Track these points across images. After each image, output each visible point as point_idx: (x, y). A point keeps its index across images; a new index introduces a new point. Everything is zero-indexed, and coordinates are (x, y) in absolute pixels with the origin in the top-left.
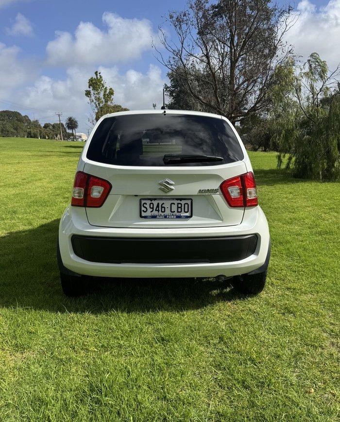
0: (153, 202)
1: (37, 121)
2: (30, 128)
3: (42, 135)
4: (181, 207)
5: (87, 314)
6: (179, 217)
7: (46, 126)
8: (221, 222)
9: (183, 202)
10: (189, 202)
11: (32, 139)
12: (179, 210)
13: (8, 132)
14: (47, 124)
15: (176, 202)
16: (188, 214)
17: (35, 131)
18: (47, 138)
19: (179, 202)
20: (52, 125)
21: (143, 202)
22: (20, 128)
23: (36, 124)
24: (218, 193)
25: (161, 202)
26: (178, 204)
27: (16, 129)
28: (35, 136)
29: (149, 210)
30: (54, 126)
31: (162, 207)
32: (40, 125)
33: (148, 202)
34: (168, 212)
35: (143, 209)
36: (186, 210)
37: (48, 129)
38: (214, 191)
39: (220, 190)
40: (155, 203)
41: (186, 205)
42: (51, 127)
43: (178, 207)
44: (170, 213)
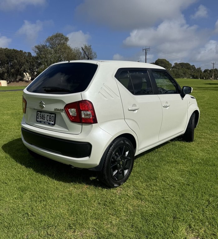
0: (41, 113)
1: (200, 68)
2: (194, 73)
3: (201, 77)
4: (51, 118)
5: (23, 166)
6: (49, 124)
7: (206, 71)
8: (68, 130)
9: (52, 115)
10: (54, 115)
11: (194, 79)
12: (50, 120)
13: (179, 75)
14: (206, 70)
15: (49, 115)
16: (53, 123)
17: (197, 74)
18: (204, 78)
19: (50, 115)
20: (209, 70)
21: (38, 113)
22: (187, 73)
23: (199, 70)
24: (63, 112)
25: (44, 114)
26: (50, 116)
27: (184, 74)
28: (197, 78)
29: (40, 118)
30: (210, 71)
31: (44, 117)
32: (201, 71)
33: (39, 113)
34: (46, 120)
35: (38, 117)
36: (53, 121)
37: (206, 73)
38: (62, 110)
39: (64, 110)
40: (42, 114)
41: (53, 117)
42: (209, 72)
43: (50, 118)
44: (46, 121)
